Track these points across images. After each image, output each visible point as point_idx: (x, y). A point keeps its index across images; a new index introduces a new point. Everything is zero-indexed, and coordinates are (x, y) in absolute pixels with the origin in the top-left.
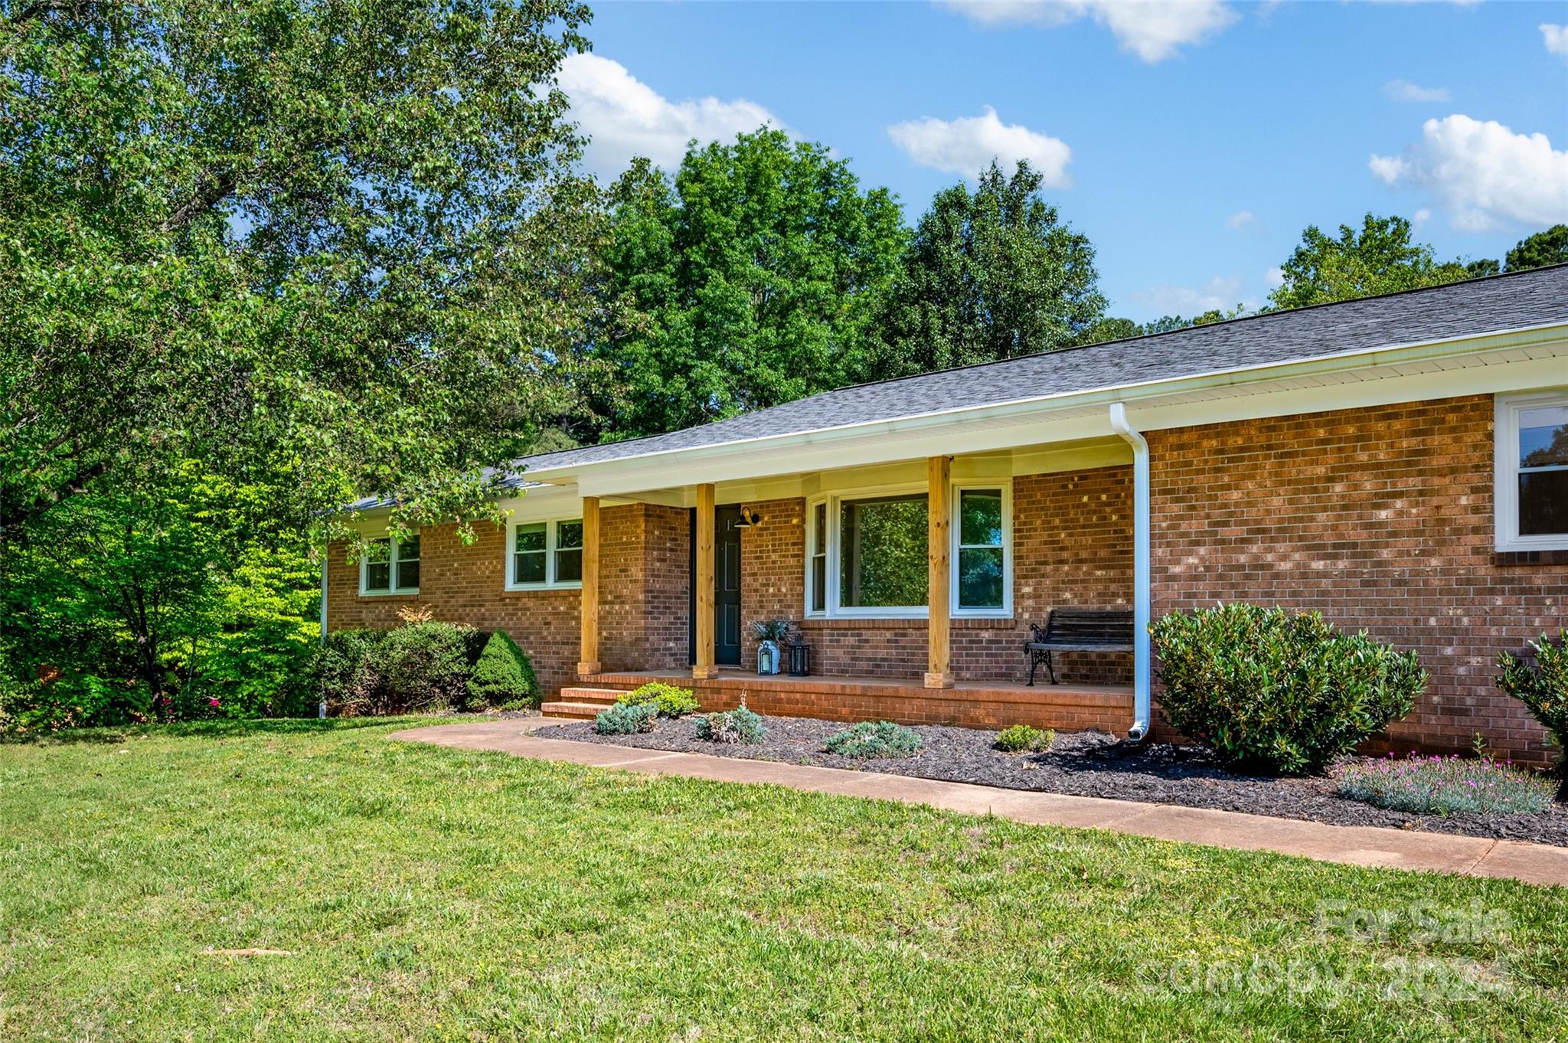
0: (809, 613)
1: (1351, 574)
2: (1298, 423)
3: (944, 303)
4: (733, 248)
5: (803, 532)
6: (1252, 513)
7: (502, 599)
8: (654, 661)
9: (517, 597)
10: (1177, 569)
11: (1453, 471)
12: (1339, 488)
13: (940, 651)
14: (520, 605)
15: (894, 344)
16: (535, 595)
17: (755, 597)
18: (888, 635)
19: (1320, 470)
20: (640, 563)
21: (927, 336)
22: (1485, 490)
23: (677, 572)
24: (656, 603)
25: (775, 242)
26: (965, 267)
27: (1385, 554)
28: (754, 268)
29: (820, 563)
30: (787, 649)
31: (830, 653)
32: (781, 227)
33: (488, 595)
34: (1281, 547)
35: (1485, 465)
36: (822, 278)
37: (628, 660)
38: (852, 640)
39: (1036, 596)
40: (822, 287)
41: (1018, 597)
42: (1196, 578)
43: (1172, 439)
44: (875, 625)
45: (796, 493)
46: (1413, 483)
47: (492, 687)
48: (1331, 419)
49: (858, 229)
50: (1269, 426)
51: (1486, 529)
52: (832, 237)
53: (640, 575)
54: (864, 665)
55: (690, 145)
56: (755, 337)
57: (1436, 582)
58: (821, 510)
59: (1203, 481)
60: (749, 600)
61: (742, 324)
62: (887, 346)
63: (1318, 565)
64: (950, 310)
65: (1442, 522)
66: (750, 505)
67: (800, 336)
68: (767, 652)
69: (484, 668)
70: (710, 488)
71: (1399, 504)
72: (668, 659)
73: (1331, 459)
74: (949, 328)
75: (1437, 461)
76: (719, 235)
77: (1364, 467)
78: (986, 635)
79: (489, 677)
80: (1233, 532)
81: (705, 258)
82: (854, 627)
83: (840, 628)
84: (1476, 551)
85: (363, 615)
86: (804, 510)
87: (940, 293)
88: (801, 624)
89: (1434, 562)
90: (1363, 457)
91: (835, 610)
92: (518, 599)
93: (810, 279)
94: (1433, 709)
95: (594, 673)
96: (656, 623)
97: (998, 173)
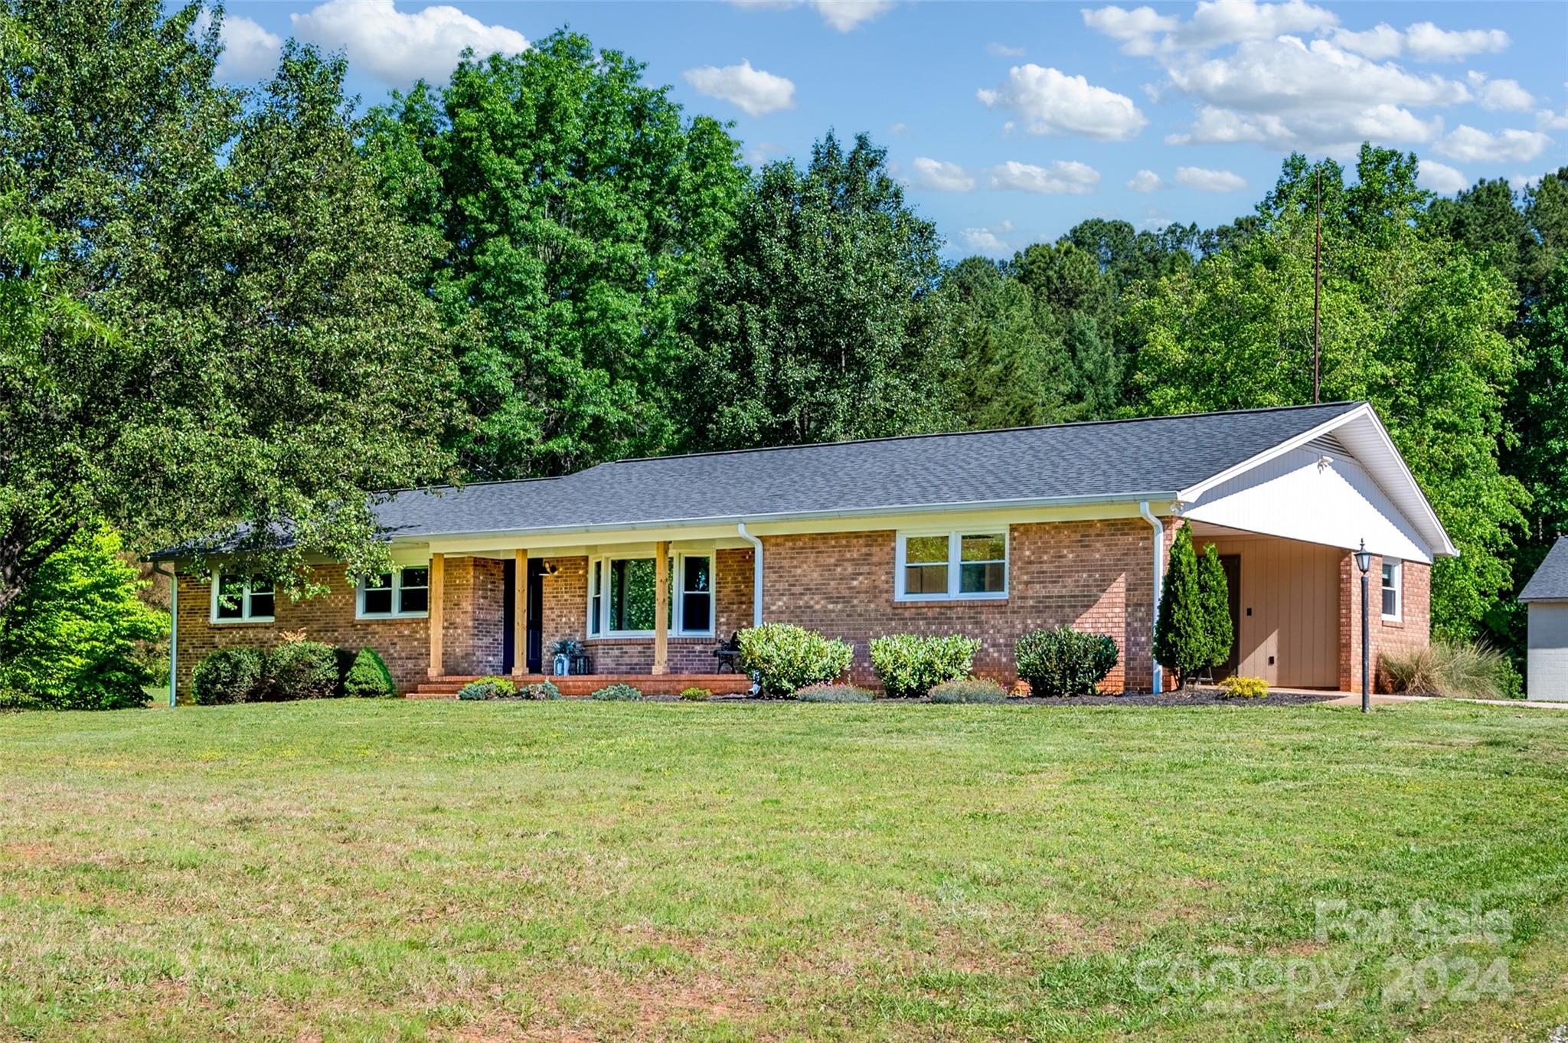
0: (590, 635)
1: (843, 611)
2: (824, 537)
3: (764, 303)
4: (519, 197)
5: (586, 580)
6: (805, 581)
7: (354, 626)
8: (478, 670)
9: (367, 624)
10: (774, 608)
11: (880, 564)
12: (839, 569)
13: (661, 654)
14: (370, 630)
15: (707, 349)
16: (384, 622)
17: (552, 625)
18: (640, 648)
19: (832, 561)
20: (470, 600)
21: (745, 340)
22: (891, 574)
23: (495, 606)
24: (480, 627)
25: (573, 186)
26: (787, 265)
27: (855, 602)
28: (546, 224)
29: (597, 601)
30: (573, 660)
31: (603, 661)
32: (579, 172)
33: (342, 622)
34: (817, 597)
35: (891, 562)
36: (632, 239)
37: (460, 669)
38: (617, 652)
39: (728, 624)
40: (630, 250)
41: (718, 624)
42: (782, 612)
43: (773, 541)
44: (631, 642)
45: (583, 553)
46: (865, 569)
47: (364, 686)
48: (836, 536)
49: (678, 177)
50: (814, 537)
51: (891, 591)
52: (645, 185)
53: (470, 609)
54: (624, 668)
55: (463, 54)
56: (546, 311)
57: (873, 615)
58: (599, 564)
59: (786, 563)
60: (548, 626)
61: (530, 298)
62: (698, 350)
63: (831, 607)
64: (771, 312)
65: (875, 587)
66: (549, 560)
67: (603, 313)
68: (561, 661)
69: (356, 672)
70: (525, 551)
71: (861, 578)
72: (488, 669)
73: (836, 555)
74: (771, 333)
75: (875, 559)
76: (502, 185)
77: (848, 560)
78: (698, 648)
79: (362, 679)
80: (797, 589)
81: (483, 210)
82: (618, 644)
83: (607, 644)
84: (887, 601)
85: (216, 640)
86: (587, 564)
87: (759, 292)
88: (585, 644)
89: (872, 606)
90: (848, 555)
91: (607, 633)
92: (368, 625)
93: (617, 239)
94: (870, 674)
95: (440, 675)
96: (480, 643)
97: (834, 147)
